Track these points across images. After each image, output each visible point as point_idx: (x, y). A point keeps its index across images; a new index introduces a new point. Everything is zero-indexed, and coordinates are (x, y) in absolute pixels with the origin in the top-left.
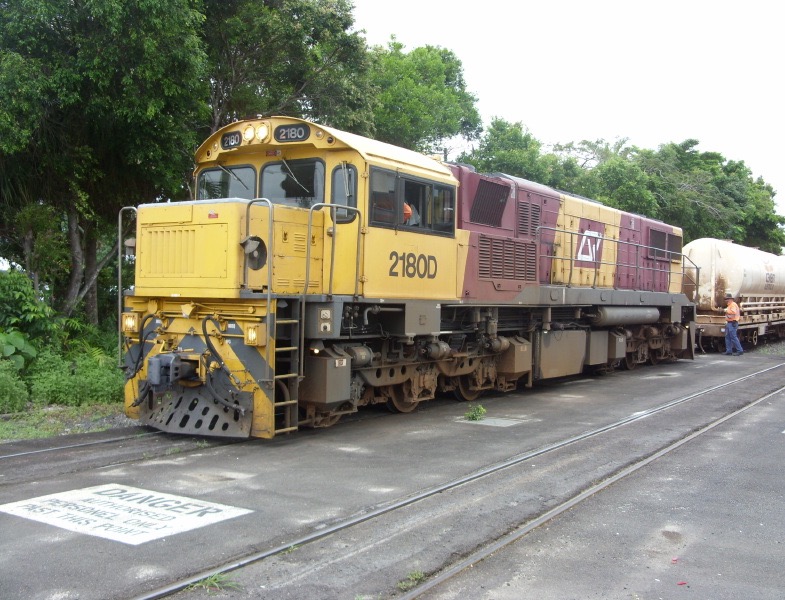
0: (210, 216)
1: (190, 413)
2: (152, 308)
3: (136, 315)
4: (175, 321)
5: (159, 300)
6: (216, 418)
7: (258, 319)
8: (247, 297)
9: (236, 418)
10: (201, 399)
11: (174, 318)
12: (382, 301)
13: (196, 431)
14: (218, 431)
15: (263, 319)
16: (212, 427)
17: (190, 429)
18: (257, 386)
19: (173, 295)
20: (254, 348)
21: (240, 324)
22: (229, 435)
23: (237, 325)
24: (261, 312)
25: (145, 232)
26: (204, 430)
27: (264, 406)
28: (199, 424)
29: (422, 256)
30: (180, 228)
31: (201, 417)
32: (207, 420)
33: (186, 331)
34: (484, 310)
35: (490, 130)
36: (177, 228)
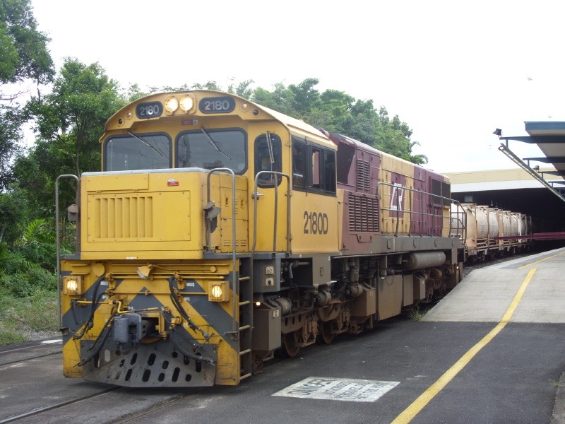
0: (169, 184)
1: (150, 368)
2: (99, 271)
3: (79, 278)
4: (123, 282)
5: (105, 263)
6: (177, 371)
7: (222, 277)
8: (209, 258)
9: (198, 369)
10: (158, 354)
11: (123, 279)
12: (301, 256)
13: (160, 384)
14: (181, 382)
15: (226, 277)
16: (175, 378)
17: (153, 382)
18: (222, 338)
19: (128, 258)
20: (217, 304)
21: (200, 283)
22: (194, 385)
23: (196, 284)
24: (225, 271)
25: (93, 199)
26: (168, 382)
27: (229, 357)
28: (162, 377)
29: (320, 214)
30: (135, 195)
31: (162, 371)
32: (169, 373)
33: (138, 290)
34: (350, 260)
35: (63, 73)
36: (131, 195)
